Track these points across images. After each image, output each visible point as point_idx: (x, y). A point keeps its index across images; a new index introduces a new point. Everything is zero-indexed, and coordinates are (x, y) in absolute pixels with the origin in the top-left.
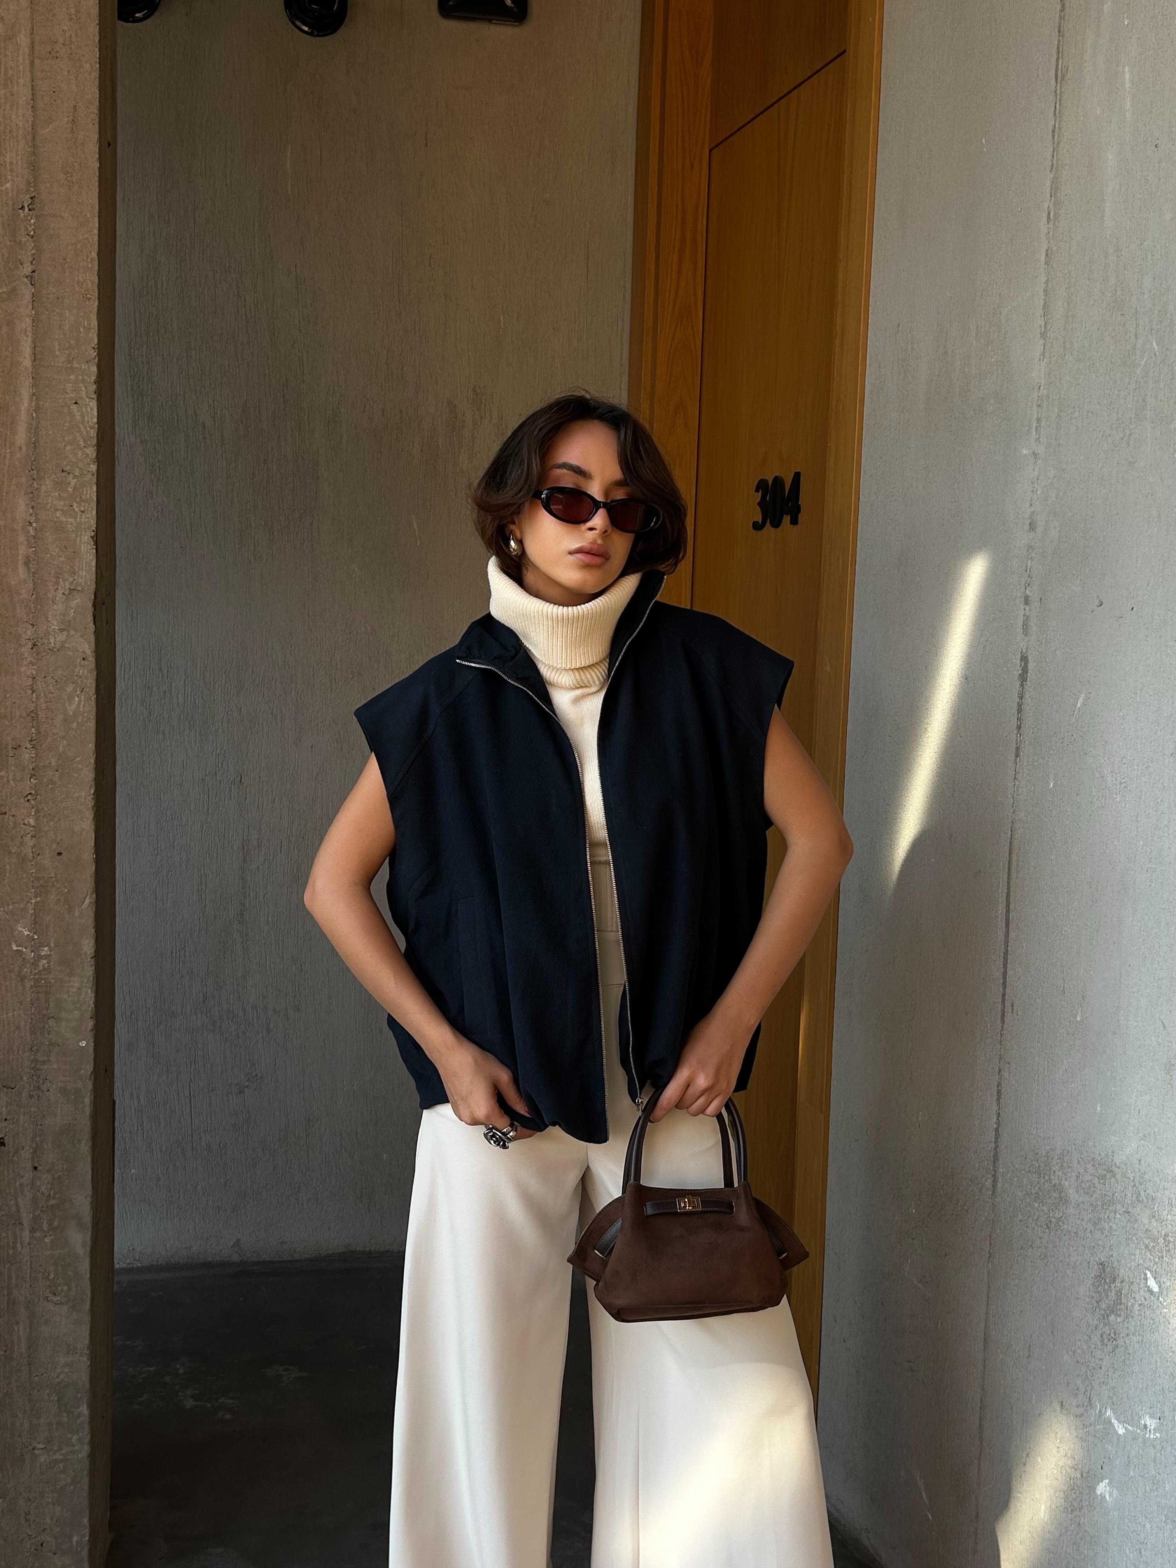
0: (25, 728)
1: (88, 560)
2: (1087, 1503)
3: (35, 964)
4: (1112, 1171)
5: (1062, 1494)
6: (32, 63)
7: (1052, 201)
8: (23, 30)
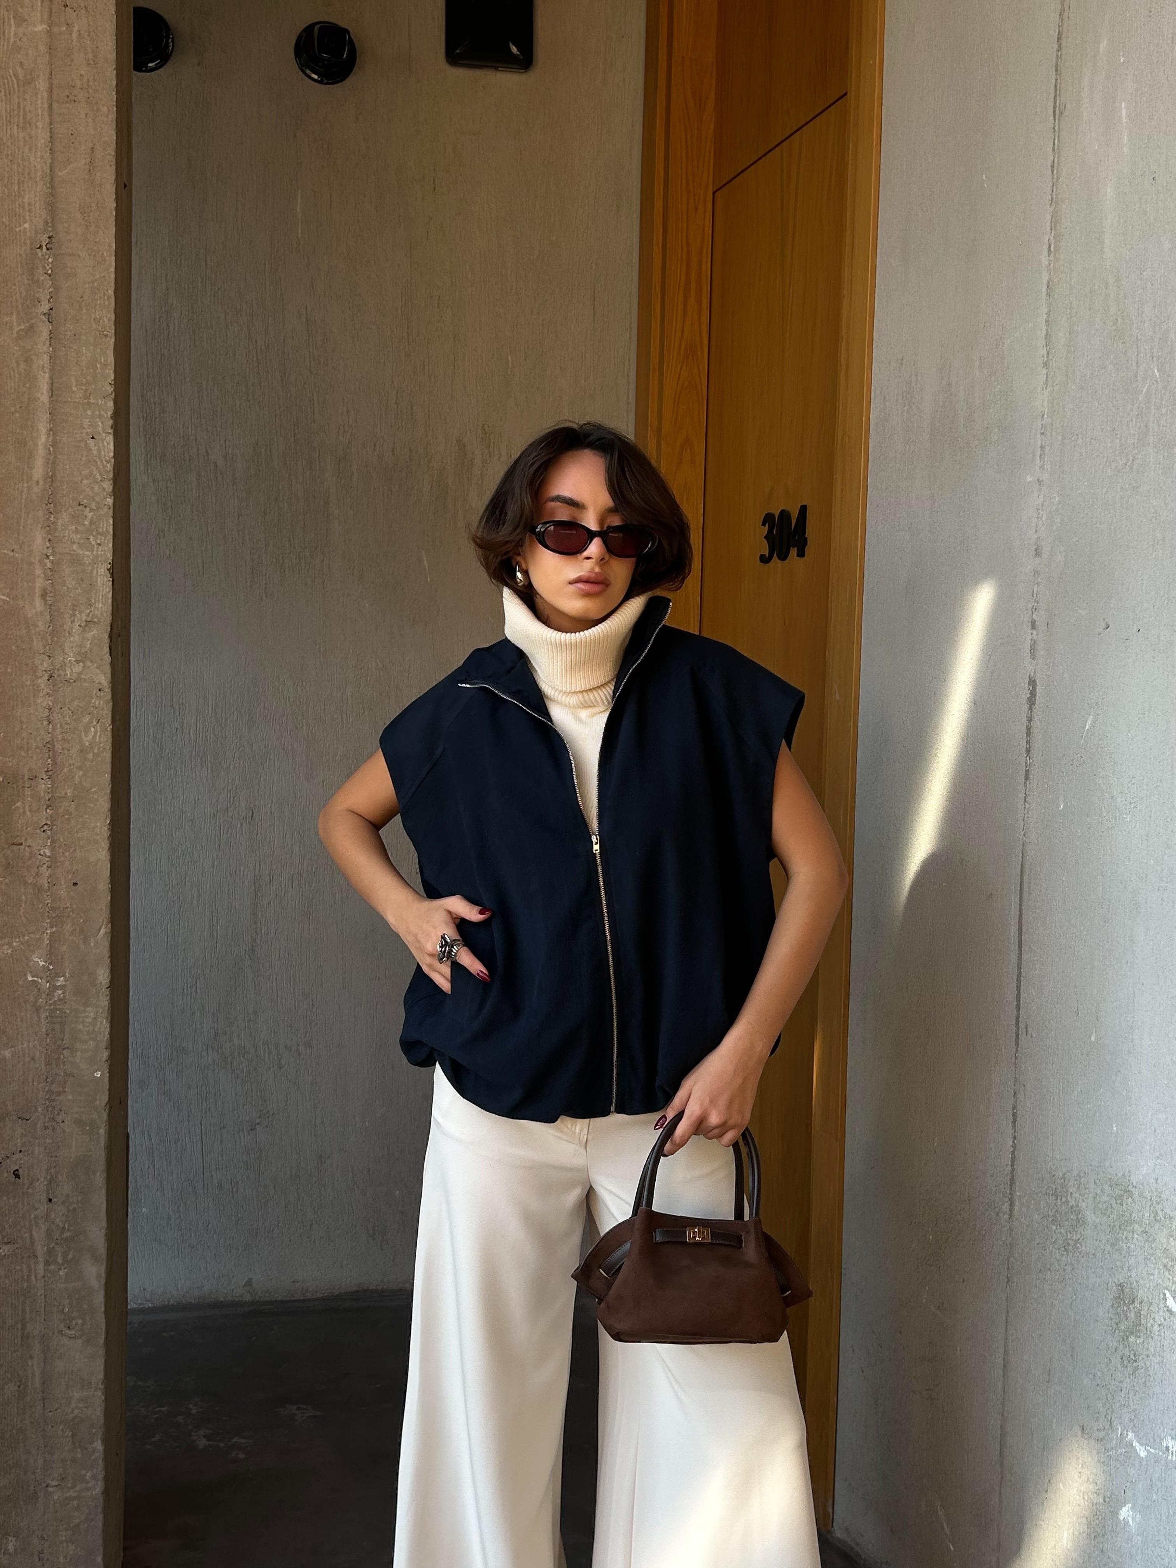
0: (41, 758)
1: (104, 592)
2: (1110, 1528)
3: (50, 995)
4: (1129, 1191)
5: (1085, 1521)
6: (50, 107)
7: (1053, 234)
8: (42, 74)
